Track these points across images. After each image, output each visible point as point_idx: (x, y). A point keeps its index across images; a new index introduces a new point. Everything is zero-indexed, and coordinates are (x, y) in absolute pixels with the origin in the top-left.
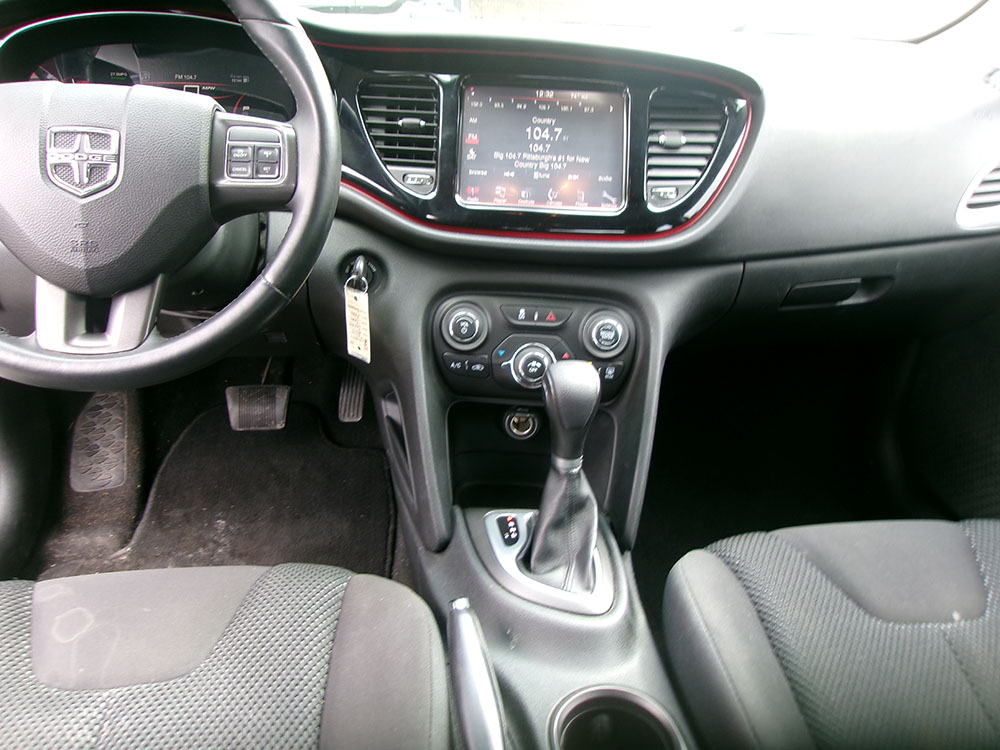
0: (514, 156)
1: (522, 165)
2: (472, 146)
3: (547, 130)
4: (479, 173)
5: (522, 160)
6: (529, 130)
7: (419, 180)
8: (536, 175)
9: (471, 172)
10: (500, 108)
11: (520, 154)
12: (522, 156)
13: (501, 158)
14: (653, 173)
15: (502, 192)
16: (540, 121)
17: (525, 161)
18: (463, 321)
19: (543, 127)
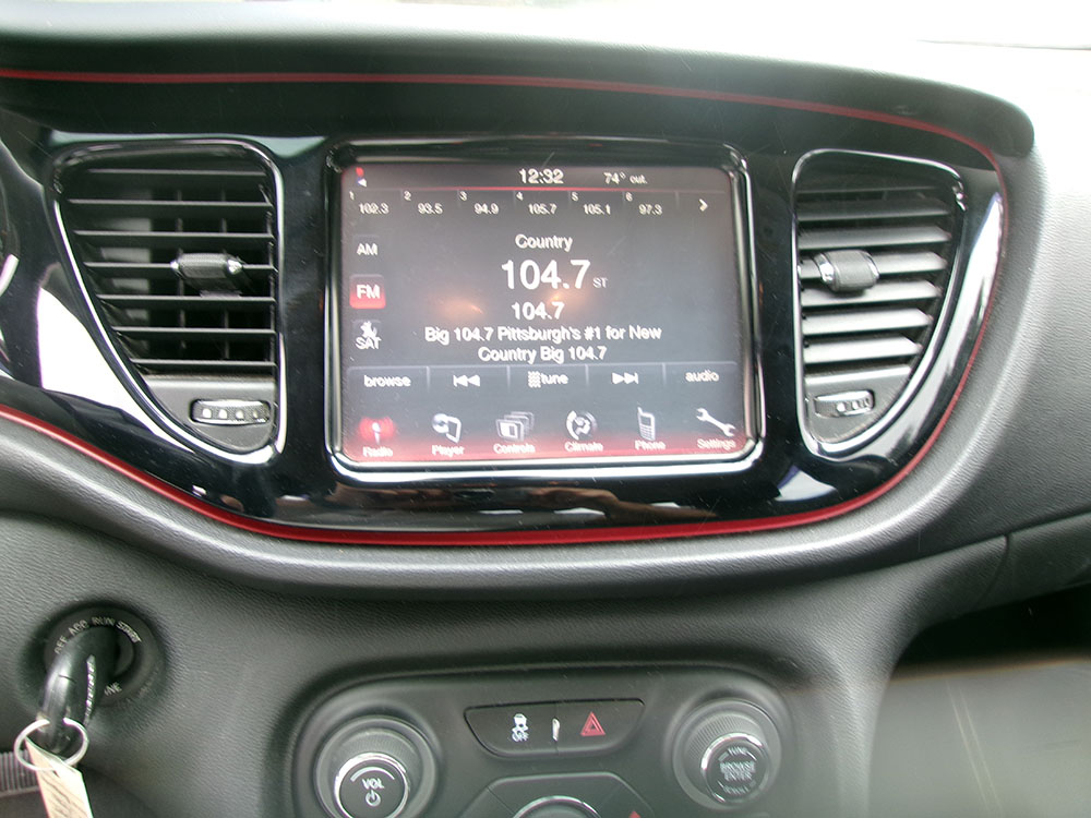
0: (476, 334)
1: (498, 356)
2: (369, 314)
3: (553, 266)
4: (390, 382)
5: (495, 344)
6: (509, 267)
7: (231, 412)
8: (535, 380)
9: (369, 382)
10: (435, 215)
11: (490, 330)
12: (495, 334)
13: (446, 341)
14: (816, 354)
15: (452, 427)
16: (534, 243)
17: (508, 344)
18: (368, 776)
19: (542, 257)
